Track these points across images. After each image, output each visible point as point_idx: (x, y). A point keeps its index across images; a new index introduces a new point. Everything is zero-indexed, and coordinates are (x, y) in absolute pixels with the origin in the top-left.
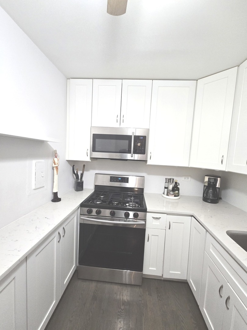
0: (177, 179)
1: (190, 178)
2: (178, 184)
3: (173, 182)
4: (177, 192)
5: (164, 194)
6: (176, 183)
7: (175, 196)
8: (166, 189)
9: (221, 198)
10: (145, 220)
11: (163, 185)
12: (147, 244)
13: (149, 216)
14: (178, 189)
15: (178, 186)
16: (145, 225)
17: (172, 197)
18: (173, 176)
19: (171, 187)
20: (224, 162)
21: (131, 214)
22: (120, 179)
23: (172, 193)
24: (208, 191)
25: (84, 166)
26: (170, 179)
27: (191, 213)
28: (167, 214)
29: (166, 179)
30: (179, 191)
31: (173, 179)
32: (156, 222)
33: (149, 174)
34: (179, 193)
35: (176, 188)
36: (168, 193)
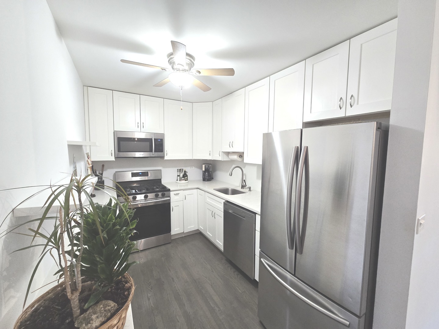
0: (185, 169)
1: (193, 167)
2: (186, 172)
3: (183, 171)
4: (186, 178)
5: (177, 180)
6: (185, 171)
7: (185, 181)
8: (179, 177)
9: (213, 178)
10: (169, 197)
11: (176, 174)
12: (172, 213)
13: (172, 194)
14: (187, 176)
15: (187, 174)
16: (170, 200)
17: (184, 182)
18: (182, 167)
19: (181, 175)
20: (211, 154)
21: (160, 194)
22: (141, 174)
23: (183, 179)
24: (205, 174)
25: (103, 166)
26: (181, 169)
27: (197, 187)
28: (183, 190)
29: (178, 169)
30: (187, 177)
31: (183, 169)
32: (177, 198)
33: (164, 167)
34: (187, 178)
35: (185, 176)
36: (180, 179)
